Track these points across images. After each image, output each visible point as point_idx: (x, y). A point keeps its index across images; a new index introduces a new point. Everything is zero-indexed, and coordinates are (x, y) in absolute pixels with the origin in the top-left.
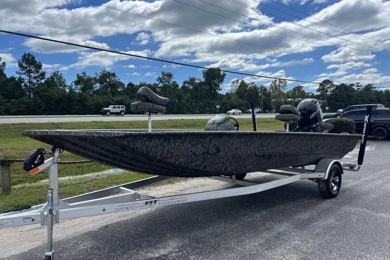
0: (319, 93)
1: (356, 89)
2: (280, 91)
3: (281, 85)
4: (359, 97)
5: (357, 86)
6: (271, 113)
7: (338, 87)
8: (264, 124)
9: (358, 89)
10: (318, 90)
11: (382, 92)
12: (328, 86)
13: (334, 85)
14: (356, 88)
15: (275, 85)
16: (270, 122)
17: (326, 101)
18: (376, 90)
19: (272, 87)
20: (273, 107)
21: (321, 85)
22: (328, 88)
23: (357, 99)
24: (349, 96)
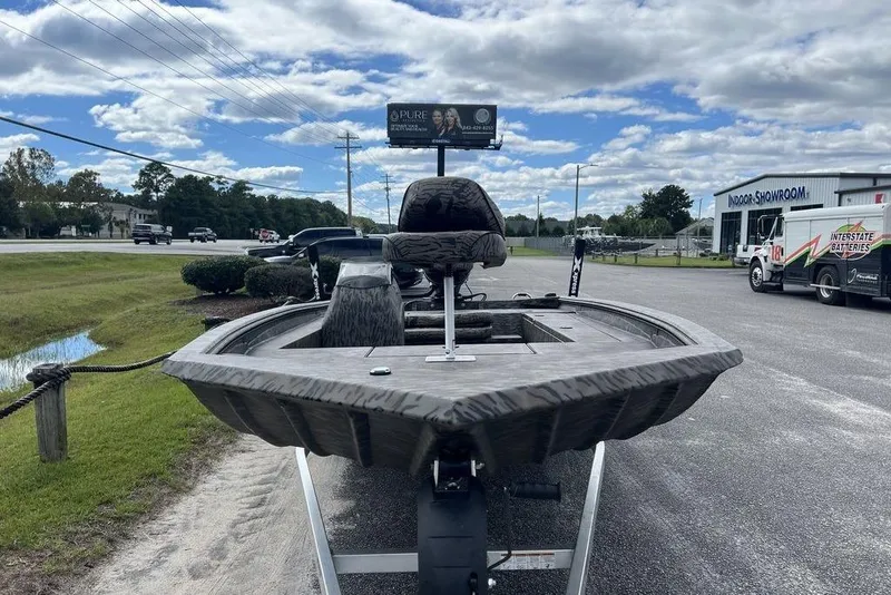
0: (139, 192)
1: (217, 189)
2: (35, 180)
3: (37, 163)
4: (225, 207)
5: (219, 183)
6: (17, 237)
7: (180, 182)
8: (51, 269)
9: (221, 189)
10: (137, 186)
11: (263, 197)
12: (160, 178)
13: (171, 176)
14: (216, 187)
15: (19, 162)
16: (64, 264)
17: (156, 212)
18: (252, 192)
19: (11, 168)
20: (22, 222)
21: (142, 174)
22: (160, 181)
23: (221, 212)
24: (205, 203)
